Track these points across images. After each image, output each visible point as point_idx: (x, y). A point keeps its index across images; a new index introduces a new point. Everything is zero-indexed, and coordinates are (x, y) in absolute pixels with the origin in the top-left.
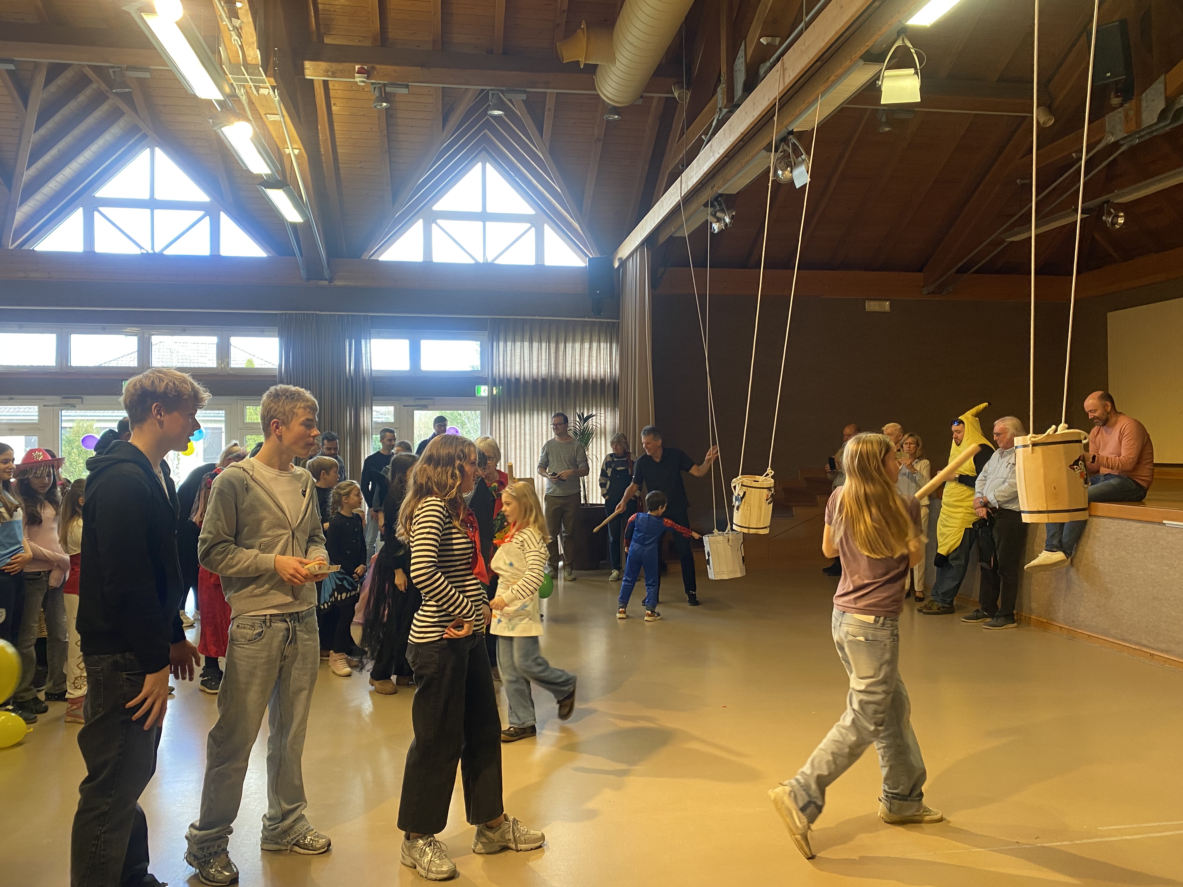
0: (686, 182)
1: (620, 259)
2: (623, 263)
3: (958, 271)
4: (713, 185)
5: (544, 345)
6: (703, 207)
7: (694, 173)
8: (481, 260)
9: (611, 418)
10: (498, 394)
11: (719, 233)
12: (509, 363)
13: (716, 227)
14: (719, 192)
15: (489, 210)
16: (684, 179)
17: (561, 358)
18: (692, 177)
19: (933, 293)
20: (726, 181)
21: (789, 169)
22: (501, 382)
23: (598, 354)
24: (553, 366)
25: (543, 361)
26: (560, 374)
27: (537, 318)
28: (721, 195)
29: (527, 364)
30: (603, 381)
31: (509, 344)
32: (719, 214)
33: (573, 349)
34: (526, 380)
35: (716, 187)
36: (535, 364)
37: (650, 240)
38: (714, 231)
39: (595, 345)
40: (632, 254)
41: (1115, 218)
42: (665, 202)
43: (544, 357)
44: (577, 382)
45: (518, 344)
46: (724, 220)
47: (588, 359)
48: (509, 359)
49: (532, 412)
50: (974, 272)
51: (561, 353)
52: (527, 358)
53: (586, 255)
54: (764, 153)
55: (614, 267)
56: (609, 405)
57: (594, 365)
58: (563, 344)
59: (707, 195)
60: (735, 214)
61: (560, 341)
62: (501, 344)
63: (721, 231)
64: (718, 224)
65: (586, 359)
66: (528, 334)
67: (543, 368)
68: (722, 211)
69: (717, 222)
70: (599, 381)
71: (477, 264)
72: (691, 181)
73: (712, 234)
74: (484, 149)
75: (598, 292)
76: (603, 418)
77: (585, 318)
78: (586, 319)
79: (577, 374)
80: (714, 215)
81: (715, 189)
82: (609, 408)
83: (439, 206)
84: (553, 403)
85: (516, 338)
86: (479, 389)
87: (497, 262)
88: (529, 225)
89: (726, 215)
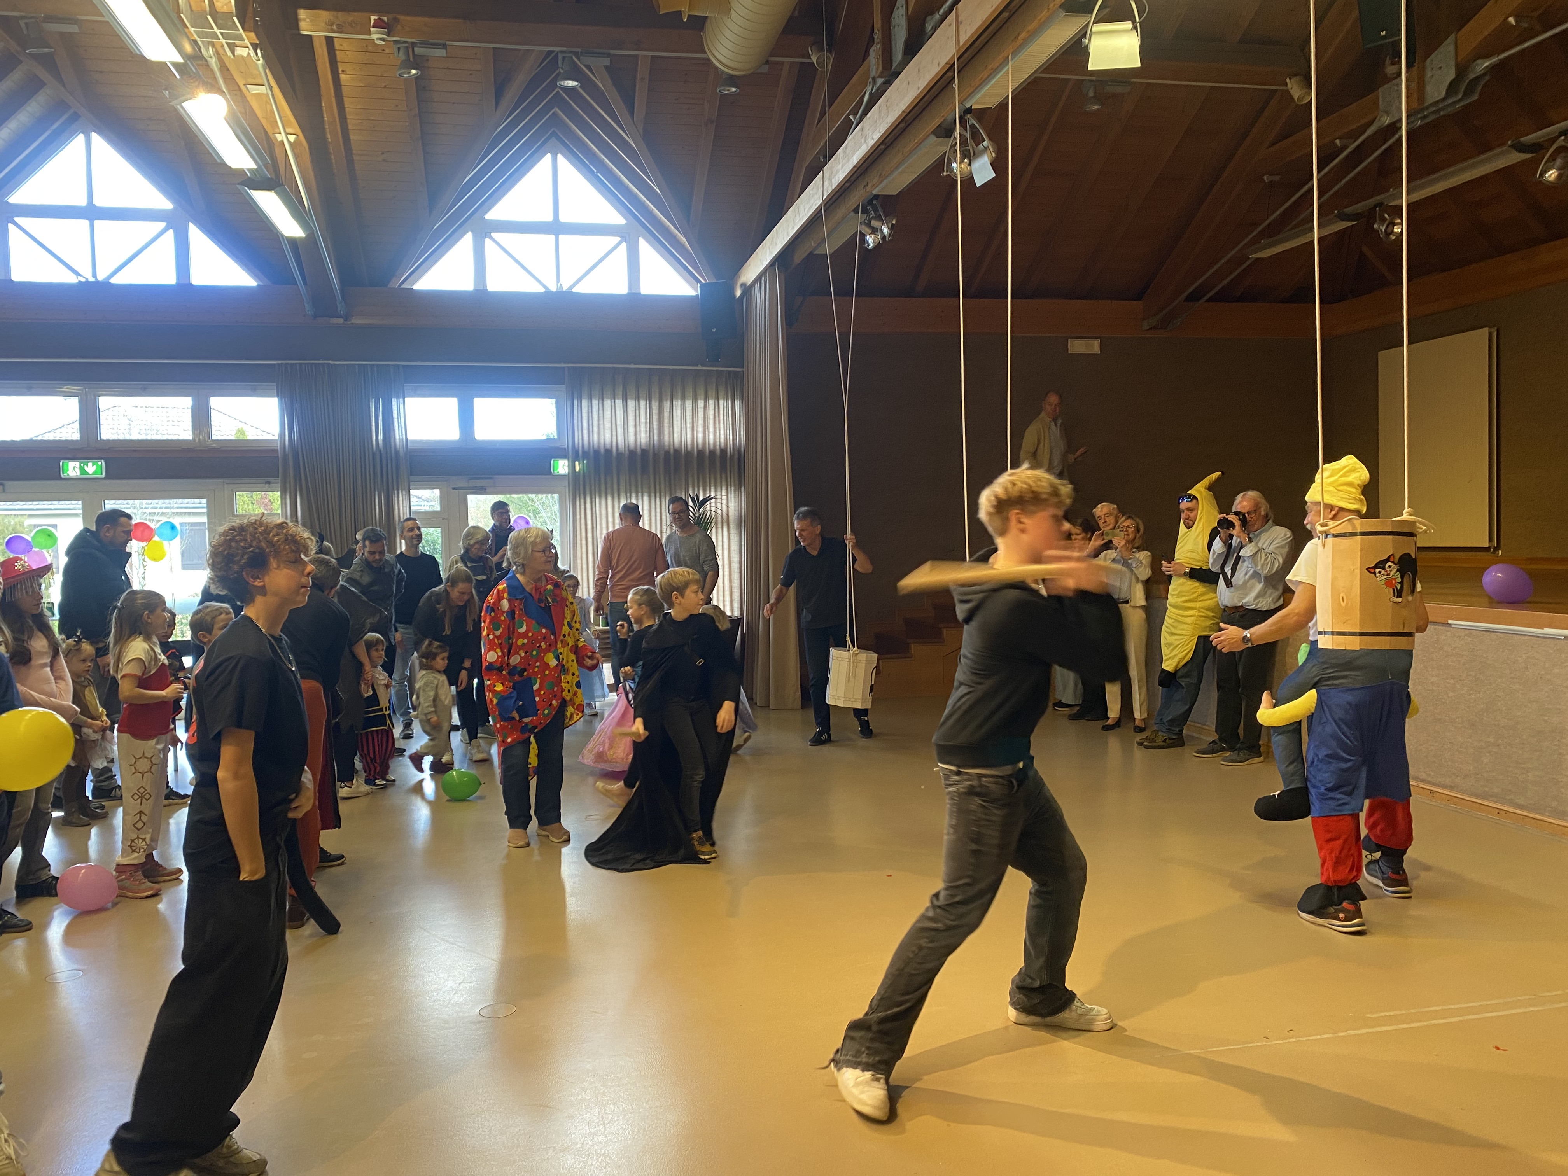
0: (830, 179)
1: (743, 285)
2: (747, 290)
3: (1187, 299)
4: (865, 183)
5: (642, 403)
6: (852, 214)
7: (840, 166)
8: (553, 288)
9: (735, 501)
10: (582, 471)
11: (875, 248)
12: (595, 429)
13: (871, 241)
14: (874, 192)
15: (563, 218)
16: (826, 175)
17: (666, 421)
18: (837, 172)
19: (1155, 328)
20: (883, 178)
21: (966, 160)
22: (586, 455)
23: (717, 415)
24: (656, 431)
25: (643, 426)
26: (666, 443)
27: (632, 366)
28: (876, 197)
29: (620, 430)
30: (723, 451)
31: (595, 402)
32: (874, 223)
33: (683, 408)
34: (620, 451)
35: (870, 185)
36: (631, 430)
37: (782, 259)
38: (869, 245)
39: (711, 402)
40: (758, 279)
41: (1388, 227)
42: (801, 207)
43: (643, 420)
44: (689, 454)
45: (607, 404)
46: (881, 230)
48: (595, 423)
49: (628, 495)
50: (1210, 300)
51: (666, 414)
52: (620, 422)
53: (698, 281)
54: (933, 138)
55: (735, 297)
56: (732, 484)
57: (711, 429)
58: (669, 403)
59: (857, 197)
60: (896, 222)
61: (664, 397)
62: (585, 403)
63: (878, 246)
64: (873, 236)
65: (701, 422)
66: (621, 387)
67: (643, 435)
68: (879, 218)
69: (871, 233)
70: (718, 452)
71: (548, 293)
72: (837, 177)
73: (865, 250)
74: (554, 134)
75: (714, 330)
76: (724, 502)
77: (697, 366)
78: (700, 368)
79: (689, 442)
80: (868, 225)
81: (869, 188)
82: (733, 488)
83: (495, 214)
84: (657, 483)
85: (604, 393)
86: (556, 465)
87: (576, 290)
88: (617, 239)
89: (883, 223)
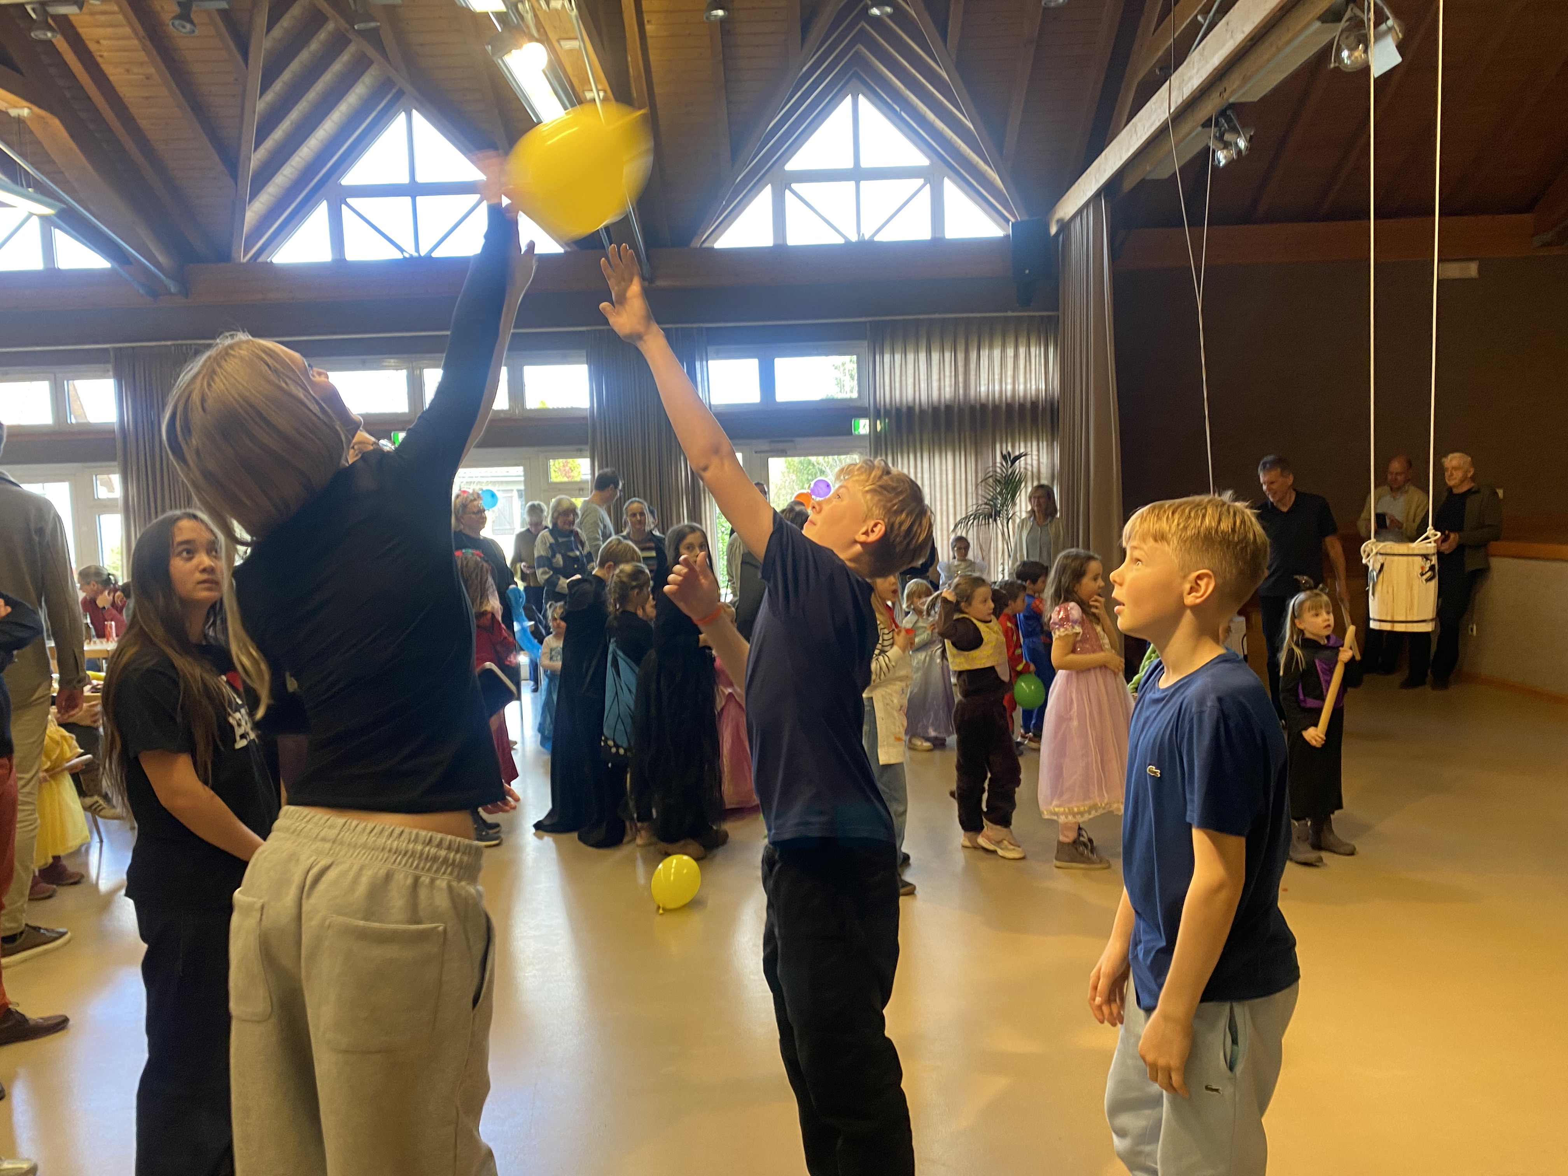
0: (1180, 88)
2: (1065, 226)
4: (1223, 89)
5: (947, 355)
6: (1201, 127)
7: (1195, 70)
8: (854, 238)
9: (1047, 458)
10: (883, 431)
12: (898, 385)
13: (1222, 157)
14: (1232, 100)
15: (864, 164)
16: (1176, 83)
17: (973, 373)
18: (1191, 78)
19: (1549, 244)
20: (1245, 80)
21: (1362, 46)
22: (888, 413)
23: (1028, 362)
24: (961, 385)
25: (947, 380)
26: (983, 395)
27: (936, 316)
28: (1231, 106)
29: (923, 385)
30: (1034, 404)
31: (898, 357)
33: (991, 358)
34: (923, 408)
35: (1228, 91)
36: (935, 385)
38: (1219, 163)
39: (1022, 351)
40: (1080, 212)
42: (1139, 125)
43: (947, 373)
44: (996, 408)
45: (911, 357)
46: (1236, 144)
47: (1012, 372)
48: (897, 379)
49: (932, 455)
51: (973, 366)
52: (923, 376)
54: (1318, 24)
55: (1050, 234)
56: (1044, 439)
57: (1022, 379)
58: (975, 351)
59: (1210, 107)
60: (1256, 133)
61: (970, 348)
62: (887, 357)
63: (1230, 163)
64: (1225, 152)
65: (1010, 373)
66: (925, 341)
67: (947, 389)
68: (1234, 130)
69: (1224, 148)
70: (1029, 405)
71: (848, 243)
72: (1190, 85)
73: (1215, 168)
74: (856, 74)
75: (1027, 272)
76: (1035, 457)
77: (1007, 312)
78: (1010, 314)
79: (997, 395)
80: (1220, 138)
81: (1226, 95)
82: (1045, 443)
83: (793, 165)
84: (962, 439)
85: (907, 348)
86: (856, 424)
87: (877, 239)
88: (921, 181)
89: (1239, 135)
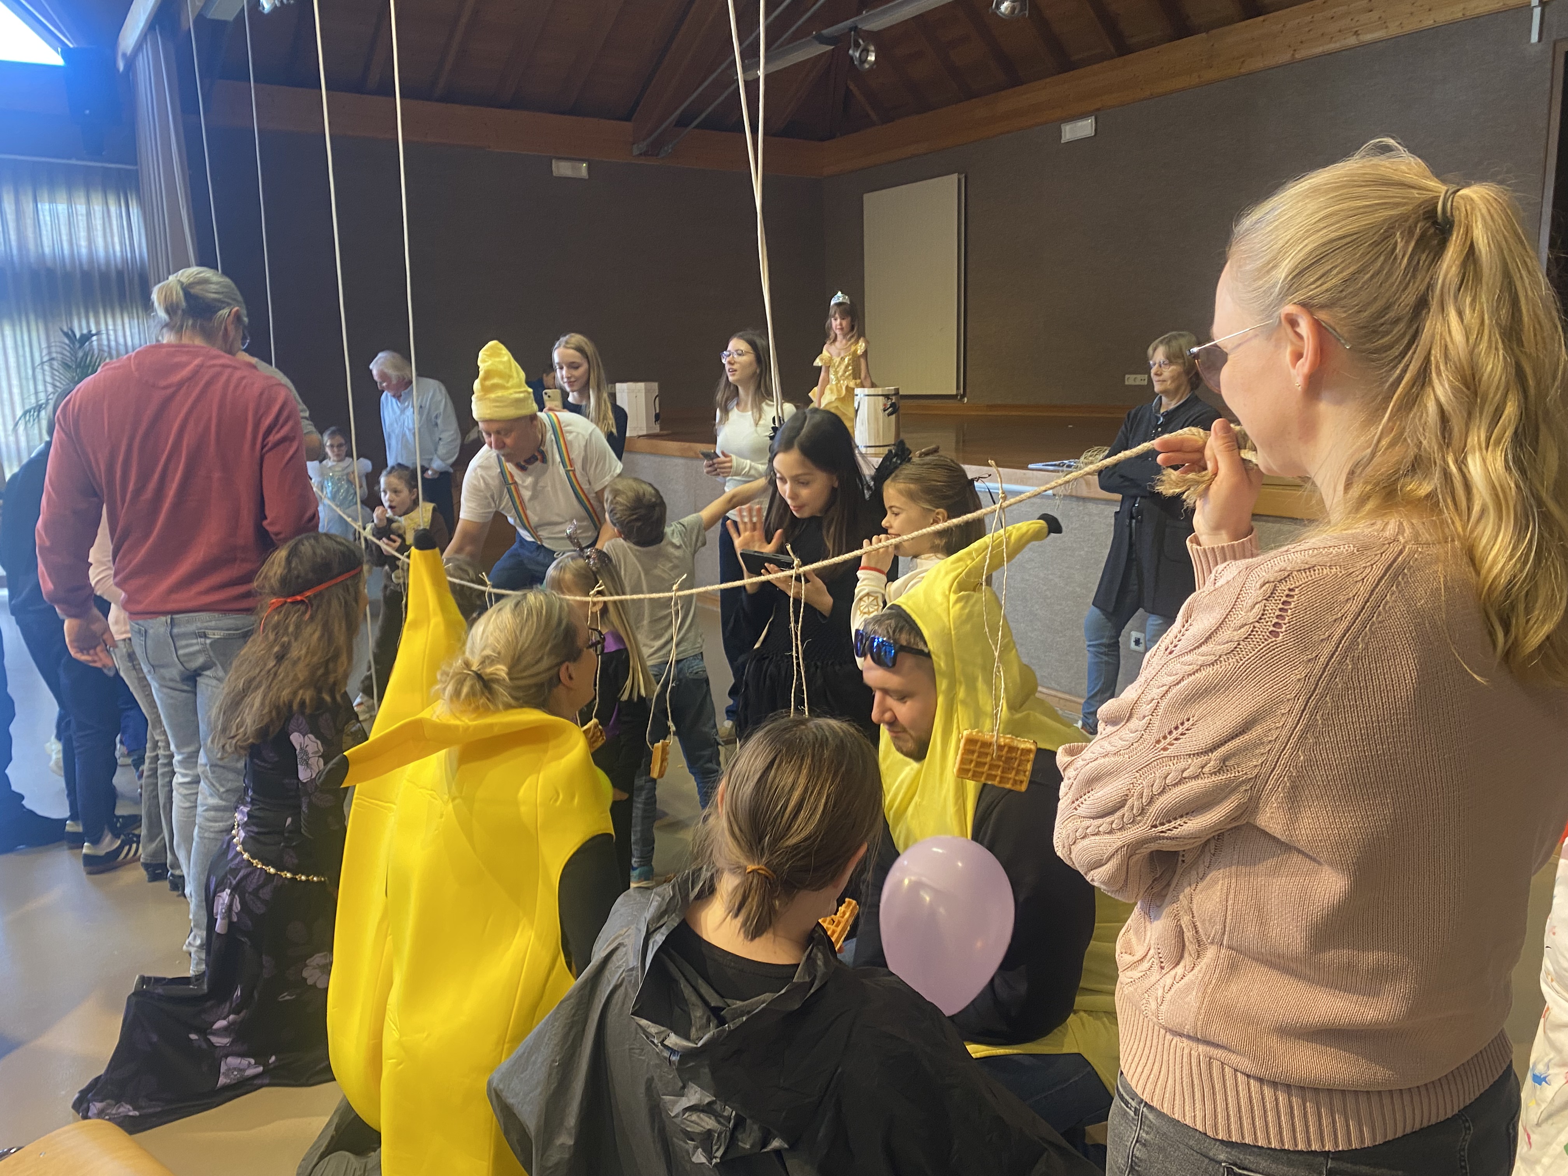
1: (124, 54)
2: (131, 63)
11: (272, 14)
17: (29, 221)
19: (647, 154)
37: (162, 21)
40: (139, 47)
41: (865, 53)
47: (86, 234)
50: (700, 126)
51: (28, 216)
53: (63, 45)
55: (118, 71)
57: (100, 239)
58: (31, 205)
64: (270, 0)
65: (83, 234)
75: (87, 112)
77: (70, 158)
78: (73, 162)
